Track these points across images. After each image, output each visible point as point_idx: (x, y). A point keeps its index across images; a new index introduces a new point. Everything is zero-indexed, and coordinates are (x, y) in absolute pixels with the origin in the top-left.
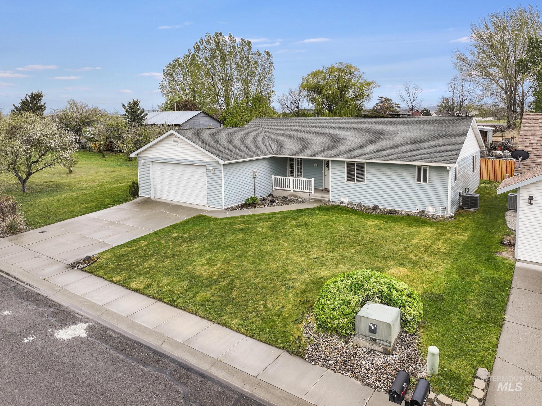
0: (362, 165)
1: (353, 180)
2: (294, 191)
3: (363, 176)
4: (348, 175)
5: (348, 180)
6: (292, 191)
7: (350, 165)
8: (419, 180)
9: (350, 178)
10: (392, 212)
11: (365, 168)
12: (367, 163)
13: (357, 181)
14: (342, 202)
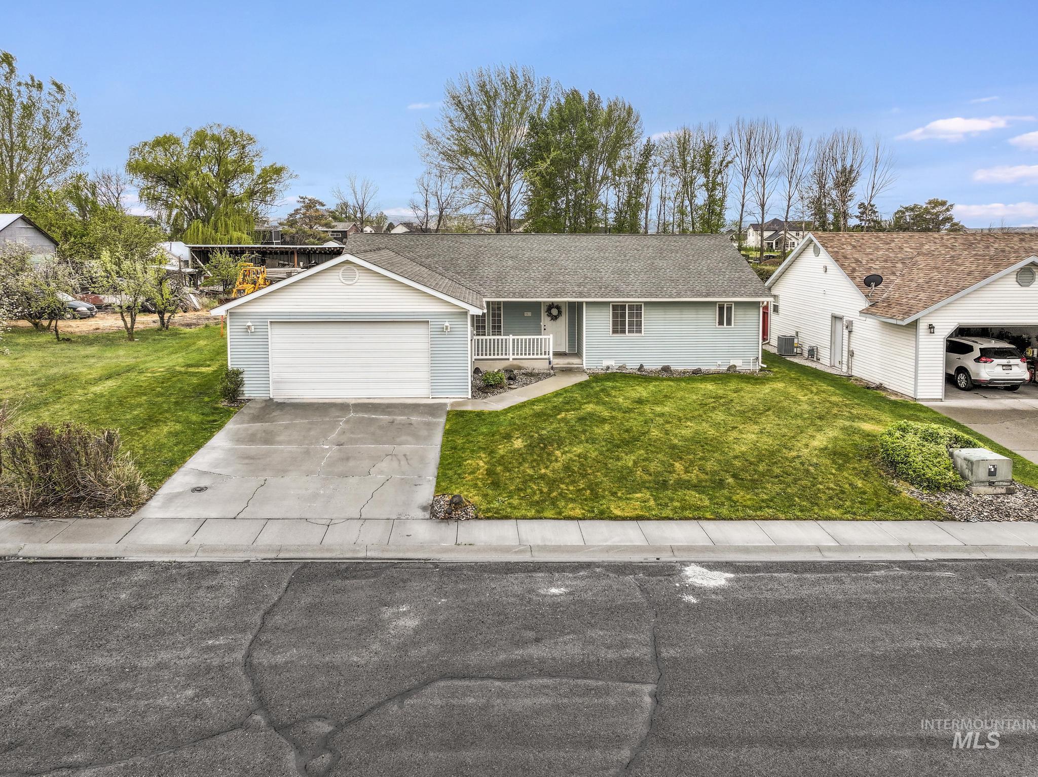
0: (639, 307)
1: (624, 332)
2: (513, 359)
3: (639, 324)
4: (615, 324)
5: (615, 331)
6: (511, 360)
7: (618, 309)
8: (721, 323)
9: (618, 328)
10: (696, 372)
11: (643, 311)
12: (646, 303)
13: (629, 332)
14: (608, 368)
